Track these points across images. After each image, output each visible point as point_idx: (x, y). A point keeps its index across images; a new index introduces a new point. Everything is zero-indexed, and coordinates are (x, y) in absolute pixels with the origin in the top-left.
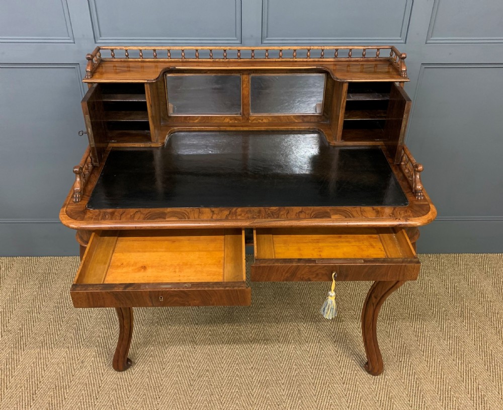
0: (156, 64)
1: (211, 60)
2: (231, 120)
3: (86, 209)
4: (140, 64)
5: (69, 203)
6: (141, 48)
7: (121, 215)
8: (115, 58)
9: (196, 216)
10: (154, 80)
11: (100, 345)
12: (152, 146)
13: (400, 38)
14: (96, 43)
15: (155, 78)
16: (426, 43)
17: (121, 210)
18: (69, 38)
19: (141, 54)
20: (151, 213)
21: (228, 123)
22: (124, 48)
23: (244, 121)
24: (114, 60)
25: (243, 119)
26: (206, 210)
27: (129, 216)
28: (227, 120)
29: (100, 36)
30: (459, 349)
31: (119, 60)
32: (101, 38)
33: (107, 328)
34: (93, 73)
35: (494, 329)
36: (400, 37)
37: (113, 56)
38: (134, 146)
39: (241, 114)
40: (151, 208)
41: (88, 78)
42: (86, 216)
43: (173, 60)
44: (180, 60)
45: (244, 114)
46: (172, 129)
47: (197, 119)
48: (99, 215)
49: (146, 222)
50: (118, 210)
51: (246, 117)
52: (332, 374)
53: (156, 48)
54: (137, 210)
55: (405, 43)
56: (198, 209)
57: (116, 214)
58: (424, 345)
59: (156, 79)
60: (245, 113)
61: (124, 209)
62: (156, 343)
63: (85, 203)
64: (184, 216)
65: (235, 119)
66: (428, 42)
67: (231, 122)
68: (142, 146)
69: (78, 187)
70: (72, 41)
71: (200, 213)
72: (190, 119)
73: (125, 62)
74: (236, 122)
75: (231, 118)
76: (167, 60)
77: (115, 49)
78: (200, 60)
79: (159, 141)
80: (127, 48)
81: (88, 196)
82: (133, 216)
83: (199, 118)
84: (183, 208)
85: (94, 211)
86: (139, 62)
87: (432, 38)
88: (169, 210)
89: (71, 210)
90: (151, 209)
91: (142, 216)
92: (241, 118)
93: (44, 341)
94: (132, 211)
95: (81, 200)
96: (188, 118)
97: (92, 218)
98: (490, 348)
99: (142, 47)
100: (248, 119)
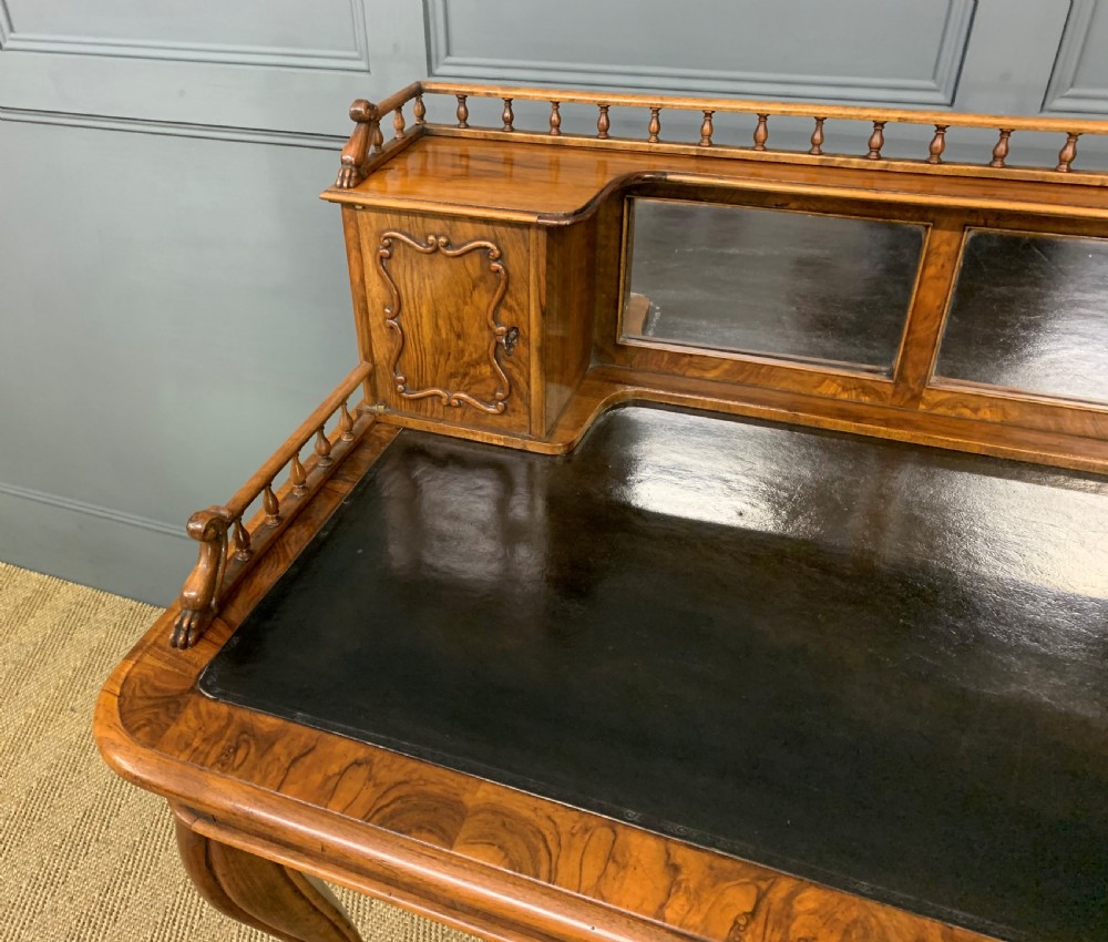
0: (601, 157)
1: (815, 159)
2: (845, 389)
3: (192, 690)
4: (547, 154)
5: (155, 643)
6: (556, 96)
7: (295, 761)
8: (467, 127)
9: (591, 872)
10: (566, 216)
12: (530, 449)
14: (430, 73)
15: (572, 210)
17: (302, 733)
18: (355, 54)
19: (555, 118)
20: (405, 789)
21: (833, 398)
22: (499, 92)
23: (896, 401)
24: (465, 132)
25: (893, 396)
26: (644, 846)
27: (317, 778)
28: (829, 389)
29: (448, 53)
31: (480, 134)
32: (450, 59)
34: (364, 171)
37: (463, 119)
38: (471, 437)
39: (890, 375)
40: (419, 756)
41: (341, 186)
42: (173, 731)
43: (664, 147)
44: (693, 150)
45: (902, 377)
46: (620, 390)
47: (715, 368)
48: (220, 735)
49: (371, 838)
50: (294, 728)
51: (909, 389)
53: (610, 99)
54: (361, 753)
56: (612, 826)
57: (278, 748)
59: (576, 213)
60: (909, 373)
61: (316, 734)
63: (204, 655)
64: (533, 851)
65: (864, 388)
67: (844, 396)
68: (495, 442)
69: (194, 589)
70: (362, 65)
71: (611, 857)
72: (690, 364)
73: (498, 141)
74: (866, 399)
75: (847, 384)
76: (643, 146)
77: (472, 93)
78: (769, 155)
79: (559, 432)
80: (511, 94)
81: (230, 625)
82: (331, 784)
83: (726, 366)
84: (547, 804)
85: (213, 706)
86: (543, 145)
88: (484, 792)
89: (144, 681)
90: (412, 765)
91: (368, 795)
92: (889, 390)
94: (343, 748)
95: (200, 637)
96: (686, 360)
97: (188, 745)
99: (562, 92)
100: (917, 398)
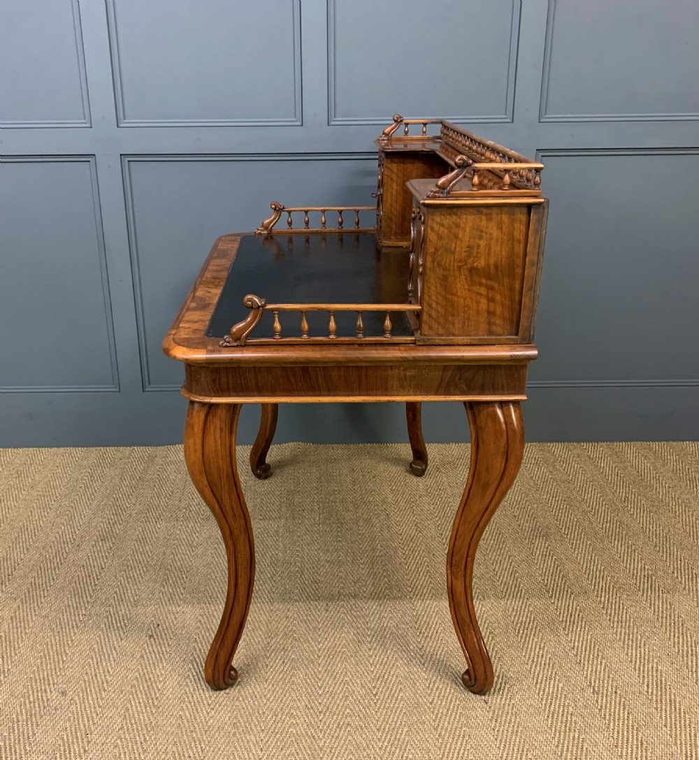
11: (103, 530)
13: (505, 116)
14: (119, 127)
16: (540, 122)
30: (619, 532)
33: (113, 514)
35: (672, 513)
36: (506, 114)
52: (433, 555)
55: (513, 122)
58: (569, 528)
62: (183, 527)
66: (542, 120)
87: (546, 116)
93: (24, 526)
98: (665, 531)
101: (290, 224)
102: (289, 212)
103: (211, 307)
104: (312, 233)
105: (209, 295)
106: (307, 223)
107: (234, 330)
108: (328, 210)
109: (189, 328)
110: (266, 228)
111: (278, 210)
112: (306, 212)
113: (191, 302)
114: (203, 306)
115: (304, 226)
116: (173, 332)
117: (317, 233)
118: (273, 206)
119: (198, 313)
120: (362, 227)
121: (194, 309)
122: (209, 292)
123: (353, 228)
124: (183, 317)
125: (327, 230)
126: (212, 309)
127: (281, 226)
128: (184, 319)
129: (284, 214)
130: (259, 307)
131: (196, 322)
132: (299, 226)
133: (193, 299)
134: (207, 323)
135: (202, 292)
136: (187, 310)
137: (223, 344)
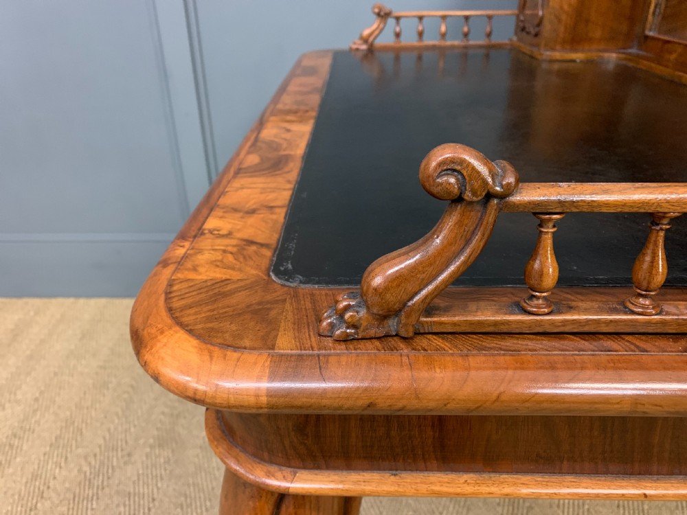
101: (398, 35)
102: (398, 19)
103: (291, 165)
104: (428, 48)
105: (288, 136)
106: (421, 34)
107: (378, 281)
108: (451, 16)
109: (229, 235)
110: (365, 41)
111: (383, 15)
112: (421, 18)
113: (249, 153)
114: (275, 165)
115: (416, 37)
116: (181, 252)
117: (434, 47)
118: (377, 10)
119: (260, 182)
120: (495, 40)
121: (255, 171)
122: (288, 131)
123: (482, 41)
124: (223, 193)
125: (449, 43)
126: (293, 171)
127: (386, 39)
128: (222, 201)
129: (391, 21)
130: (489, 196)
131: (253, 212)
132: (409, 39)
133: (254, 144)
134: (280, 216)
135: (275, 131)
136: (238, 172)
137: (332, 325)
